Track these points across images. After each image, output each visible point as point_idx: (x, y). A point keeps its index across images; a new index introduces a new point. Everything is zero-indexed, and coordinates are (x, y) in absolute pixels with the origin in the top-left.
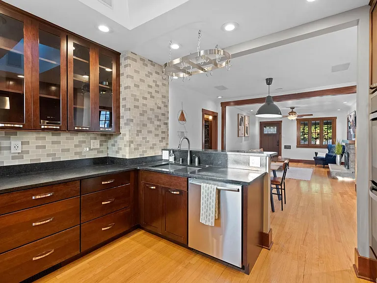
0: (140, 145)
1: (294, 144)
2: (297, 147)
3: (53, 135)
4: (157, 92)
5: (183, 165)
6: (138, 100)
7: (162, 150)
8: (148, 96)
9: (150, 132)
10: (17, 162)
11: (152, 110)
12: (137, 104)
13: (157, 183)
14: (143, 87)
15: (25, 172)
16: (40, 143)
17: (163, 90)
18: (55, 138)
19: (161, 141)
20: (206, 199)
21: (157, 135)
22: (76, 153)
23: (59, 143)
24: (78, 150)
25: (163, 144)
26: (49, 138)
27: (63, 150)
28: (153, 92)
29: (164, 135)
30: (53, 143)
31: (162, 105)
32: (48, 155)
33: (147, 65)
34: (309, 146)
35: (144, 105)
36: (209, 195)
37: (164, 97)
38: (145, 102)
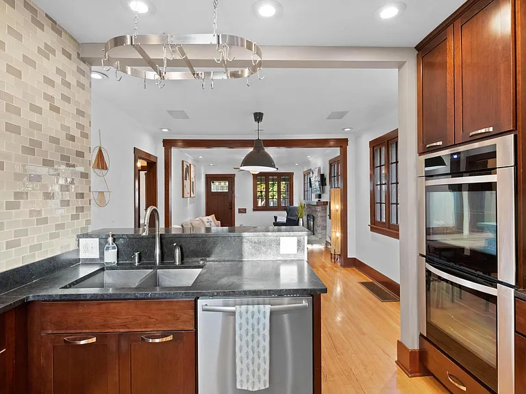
0: (25, 233)
1: (250, 207)
2: (254, 210)
4: (66, 99)
5: (143, 266)
6: (17, 111)
7: (79, 237)
8: (45, 106)
9: (48, 196)
11: (55, 140)
12: (14, 120)
13: (104, 326)
14: (32, 78)
17: (78, 96)
19: (75, 217)
20: (249, 338)
21: (65, 203)
25: (80, 224)
28: (58, 97)
29: (80, 203)
31: (77, 133)
33: (41, 27)
34: (266, 208)
35: (35, 126)
36: (256, 327)
37: (80, 113)
38: (35, 118)
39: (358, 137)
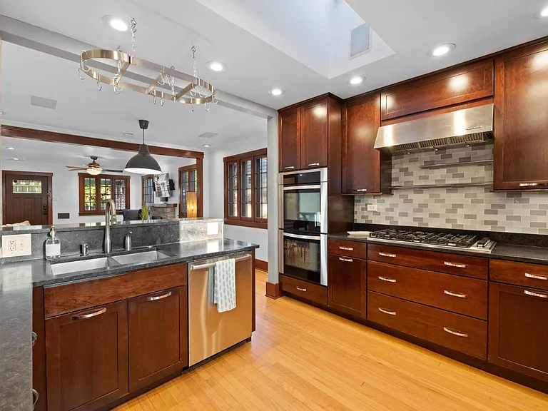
2: (81, 214)
34: (97, 212)
39: (212, 152)
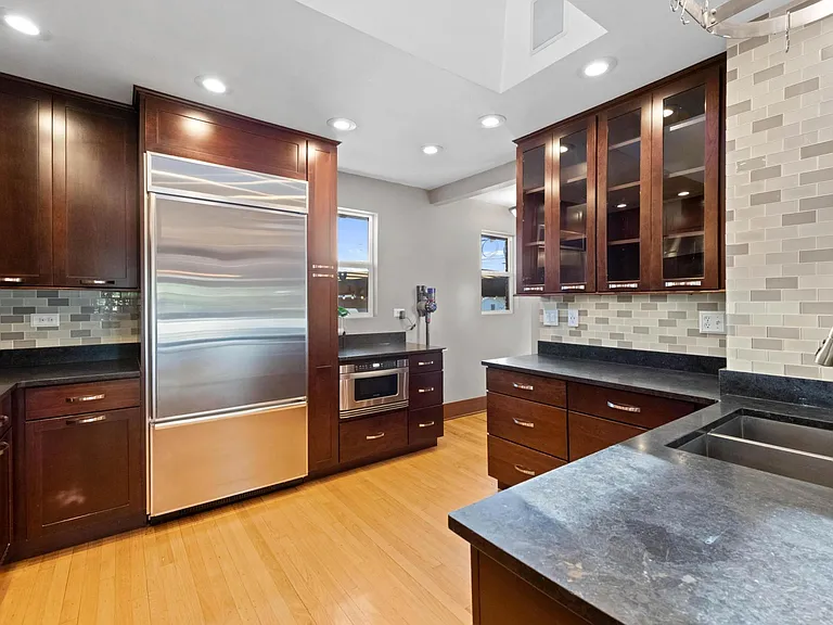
3: (620, 299)
10: (574, 341)
15: (581, 357)
16: (601, 314)
18: (624, 306)
22: (662, 339)
23: (628, 314)
24: (668, 332)
26: (614, 305)
27: (637, 330)
30: (620, 314)
32: (613, 336)
